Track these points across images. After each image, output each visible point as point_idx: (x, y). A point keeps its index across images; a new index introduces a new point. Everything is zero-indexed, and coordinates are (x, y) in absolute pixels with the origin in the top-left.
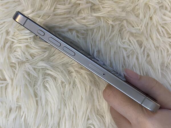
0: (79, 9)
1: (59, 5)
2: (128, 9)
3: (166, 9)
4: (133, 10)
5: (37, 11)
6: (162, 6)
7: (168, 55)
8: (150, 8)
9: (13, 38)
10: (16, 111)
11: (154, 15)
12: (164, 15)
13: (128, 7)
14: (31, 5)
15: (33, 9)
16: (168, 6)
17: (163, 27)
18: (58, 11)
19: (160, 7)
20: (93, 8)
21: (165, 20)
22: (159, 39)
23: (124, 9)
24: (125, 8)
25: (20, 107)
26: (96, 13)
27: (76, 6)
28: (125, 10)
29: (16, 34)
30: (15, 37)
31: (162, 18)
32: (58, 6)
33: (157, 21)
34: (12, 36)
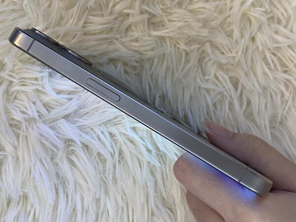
0: (127, 23)
1: (92, 16)
2: (213, 23)
3: (279, 22)
4: (222, 24)
5: (54, 27)
6: (272, 18)
7: (283, 102)
8: (250, 21)
9: (11, 76)
10: (18, 204)
11: (258, 33)
12: (276, 33)
13: (213, 20)
14: (44, 16)
15: (46, 23)
16: (282, 18)
17: (274, 55)
18: (92, 28)
19: (268, 19)
20: (153, 22)
21: (277, 42)
22: (267, 74)
23: (205, 23)
24: (207, 22)
25: (25, 197)
26: (157, 30)
27: (122, 18)
28: (208, 26)
29: (17, 67)
30: (14, 73)
31: (272, 38)
32: (92, 19)
33: (264, 42)
34: (10, 71)
